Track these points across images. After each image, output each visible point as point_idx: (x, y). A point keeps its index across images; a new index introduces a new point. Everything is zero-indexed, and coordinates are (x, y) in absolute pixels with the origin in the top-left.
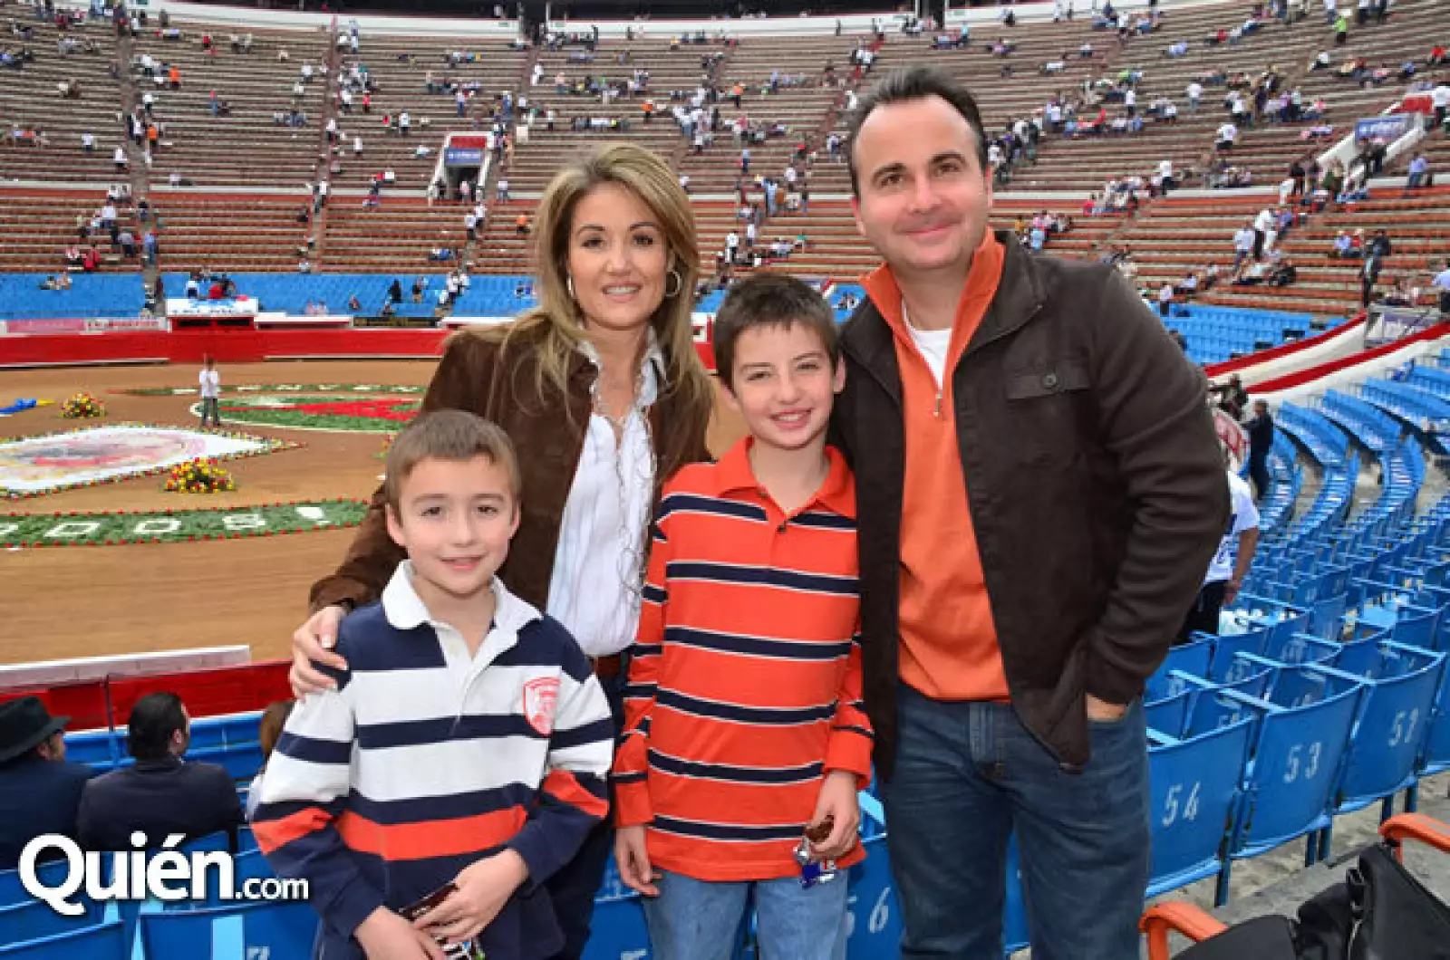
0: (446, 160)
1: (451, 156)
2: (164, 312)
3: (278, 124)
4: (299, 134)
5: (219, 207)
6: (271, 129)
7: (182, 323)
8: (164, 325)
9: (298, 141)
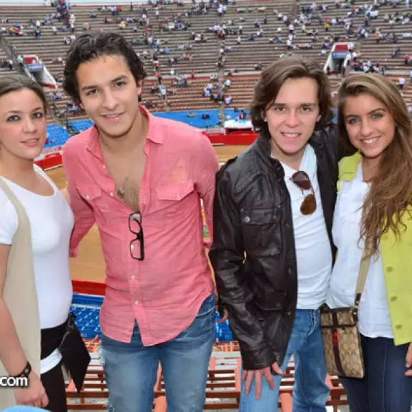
0: (333, 56)
1: (334, 54)
2: (223, 126)
3: (271, 42)
4: (278, 47)
5: (246, 80)
6: (268, 45)
7: (229, 130)
8: (223, 131)
9: (277, 50)
